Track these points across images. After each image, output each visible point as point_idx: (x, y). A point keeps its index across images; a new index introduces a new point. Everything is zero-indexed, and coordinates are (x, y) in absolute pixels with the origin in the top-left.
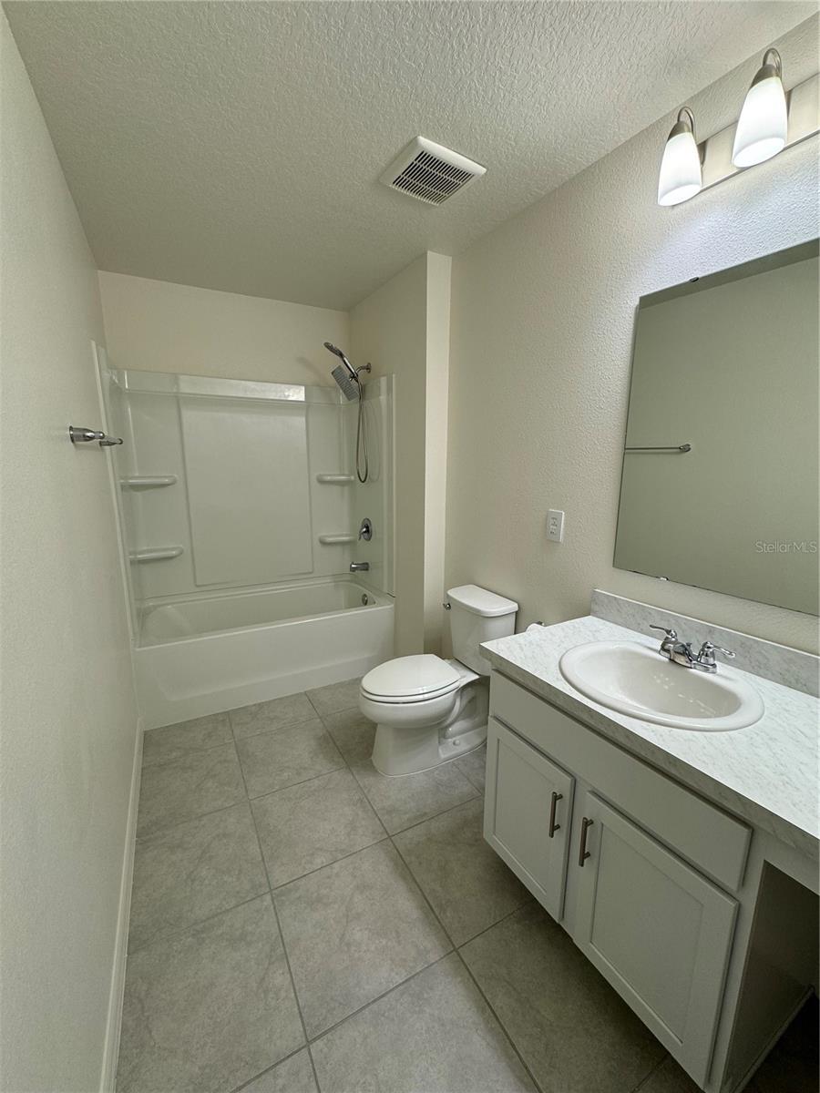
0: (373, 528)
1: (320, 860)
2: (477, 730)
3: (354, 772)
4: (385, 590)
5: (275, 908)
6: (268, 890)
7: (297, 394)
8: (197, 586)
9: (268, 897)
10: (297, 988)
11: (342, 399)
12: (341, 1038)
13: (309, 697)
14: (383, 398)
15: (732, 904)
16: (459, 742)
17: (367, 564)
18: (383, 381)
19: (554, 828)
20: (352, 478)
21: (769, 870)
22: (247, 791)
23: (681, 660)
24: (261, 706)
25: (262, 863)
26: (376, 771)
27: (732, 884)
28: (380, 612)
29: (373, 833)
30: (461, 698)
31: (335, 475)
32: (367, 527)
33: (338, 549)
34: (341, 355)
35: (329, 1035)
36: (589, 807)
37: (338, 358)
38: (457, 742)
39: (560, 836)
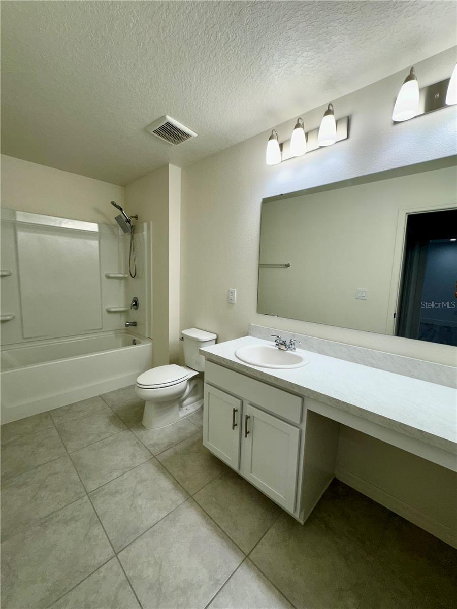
0: (139, 302)
1: (115, 475)
2: (198, 402)
3: (132, 430)
4: (147, 336)
5: (91, 501)
6: (85, 494)
7: (93, 227)
8: (26, 339)
9: (86, 498)
10: (107, 533)
11: (121, 232)
12: (134, 547)
13: (102, 398)
14: (145, 233)
15: (298, 430)
16: (190, 407)
17: (135, 322)
18: (145, 225)
19: (234, 425)
20: (127, 275)
21: (310, 412)
22: (66, 450)
23: (283, 347)
24: (71, 406)
25: (80, 482)
26: (145, 428)
27: (297, 421)
28: (144, 348)
29: (145, 456)
30: (190, 385)
31: (116, 274)
32: (136, 302)
33: (117, 316)
34: (121, 209)
35: (128, 548)
36: (249, 410)
37: (119, 210)
38: (188, 408)
39: (237, 429)
